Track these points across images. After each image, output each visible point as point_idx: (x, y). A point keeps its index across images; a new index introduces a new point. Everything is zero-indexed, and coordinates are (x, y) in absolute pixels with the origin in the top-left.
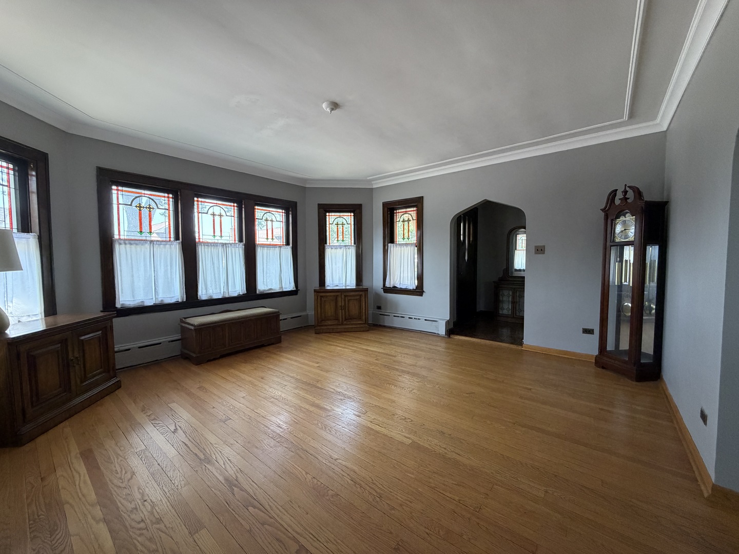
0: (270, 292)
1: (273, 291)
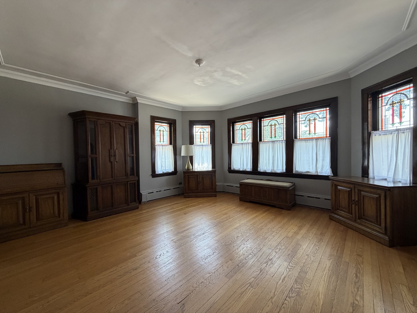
0: (307, 174)
1: (309, 174)
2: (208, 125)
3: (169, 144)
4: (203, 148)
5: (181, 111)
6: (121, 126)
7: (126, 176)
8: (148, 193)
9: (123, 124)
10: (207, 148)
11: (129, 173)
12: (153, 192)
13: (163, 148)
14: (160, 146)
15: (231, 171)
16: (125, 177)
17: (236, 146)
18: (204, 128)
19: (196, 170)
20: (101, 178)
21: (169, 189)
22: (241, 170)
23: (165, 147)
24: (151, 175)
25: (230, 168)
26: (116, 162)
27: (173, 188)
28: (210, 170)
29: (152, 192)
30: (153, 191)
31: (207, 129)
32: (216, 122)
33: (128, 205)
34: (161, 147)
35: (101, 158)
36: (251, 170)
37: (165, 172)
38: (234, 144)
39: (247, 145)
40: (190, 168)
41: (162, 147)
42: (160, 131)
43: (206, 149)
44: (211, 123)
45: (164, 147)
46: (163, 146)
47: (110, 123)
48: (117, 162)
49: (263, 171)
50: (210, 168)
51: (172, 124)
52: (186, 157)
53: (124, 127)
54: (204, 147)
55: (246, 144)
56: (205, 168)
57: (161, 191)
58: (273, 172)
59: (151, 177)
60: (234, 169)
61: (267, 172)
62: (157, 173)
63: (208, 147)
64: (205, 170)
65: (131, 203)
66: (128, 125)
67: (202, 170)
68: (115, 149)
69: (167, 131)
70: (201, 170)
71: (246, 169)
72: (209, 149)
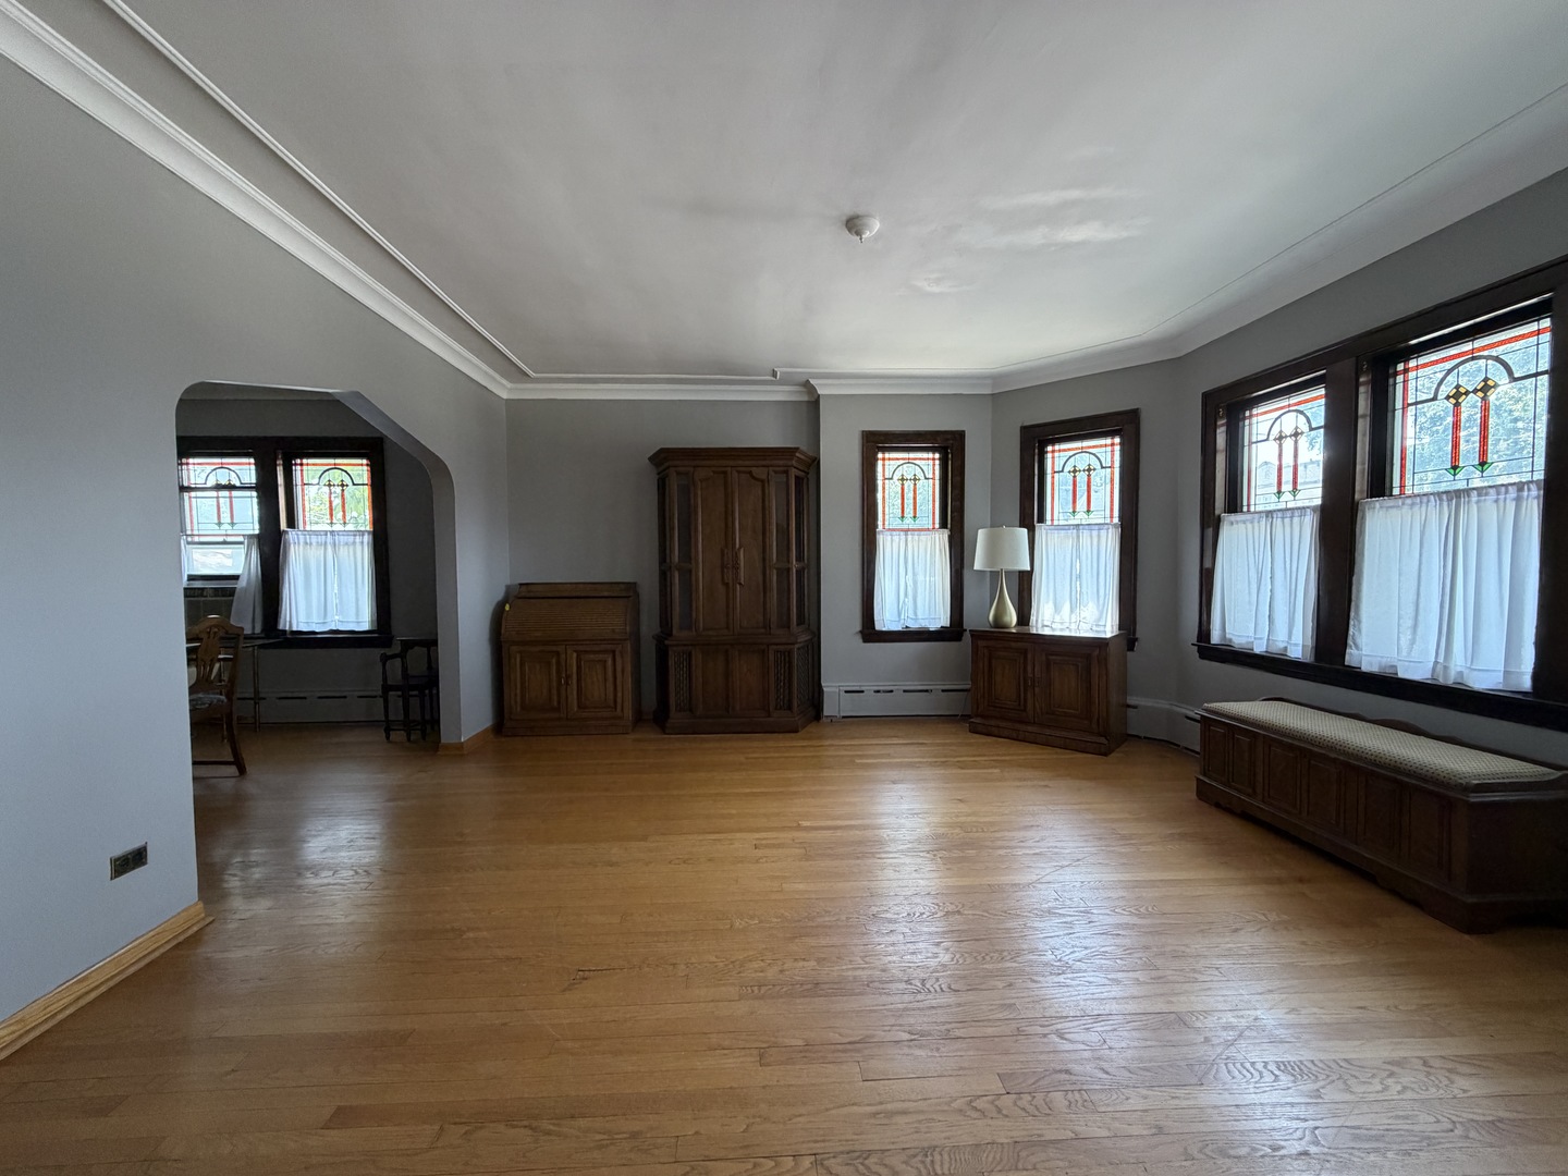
2: (1112, 434)
3: (937, 526)
4: (1078, 537)
5: (992, 395)
6: (754, 478)
7: (765, 627)
8: (846, 692)
9: (759, 472)
10: (1099, 536)
11: (774, 619)
12: (862, 692)
13: (906, 540)
14: (894, 533)
15: (1210, 651)
16: (763, 630)
17: (1242, 526)
18: (1090, 450)
19: (1047, 632)
20: (701, 629)
21: (927, 691)
22: (1259, 649)
23: (916, 537)
24: (861, 632)
25: (1204, 634)
26: (738, 586)
27: (943, 691)
28: (1109, 635)
29: (858, 689)
30: (863, 688)
31: (1105, 454)
32: (1144, 417)
33: (769, 716)
34: (899, 538)
35: (701, 574)
36: (1308, 658)
37: (914, 625)
38: (1233, 517)
39: (1296, 520)
40: (1006, 619)
41: (903, 537)
42: (903, 479)
43: (1095, 543)
44: (1123, 425)
45: (910, 537)
46: (906, 535)
47: (725, 473)
48: (740, 584)
49: (1375, 669)
50: (1108, 628)
51: (949, 447)
52: (995, 575)
53: (762, 481)
54: (1085, 534)
55: (1289, 514)
56: (1088, 627)
57: (892, 691)
58: (1441, 681)
59: (859, 639)
60: (1230, 640)
61: (1401, 675)
62: (878, 627)
63: (1103, 533)
64: (1085, 632)
65: (776, 709)
66: (776, 472)
67: (1073, 634)
68: (737, 546)
69: (931, 476)
70: (1066, 633)
71: (1286, 648)
72: (1110, 543)
